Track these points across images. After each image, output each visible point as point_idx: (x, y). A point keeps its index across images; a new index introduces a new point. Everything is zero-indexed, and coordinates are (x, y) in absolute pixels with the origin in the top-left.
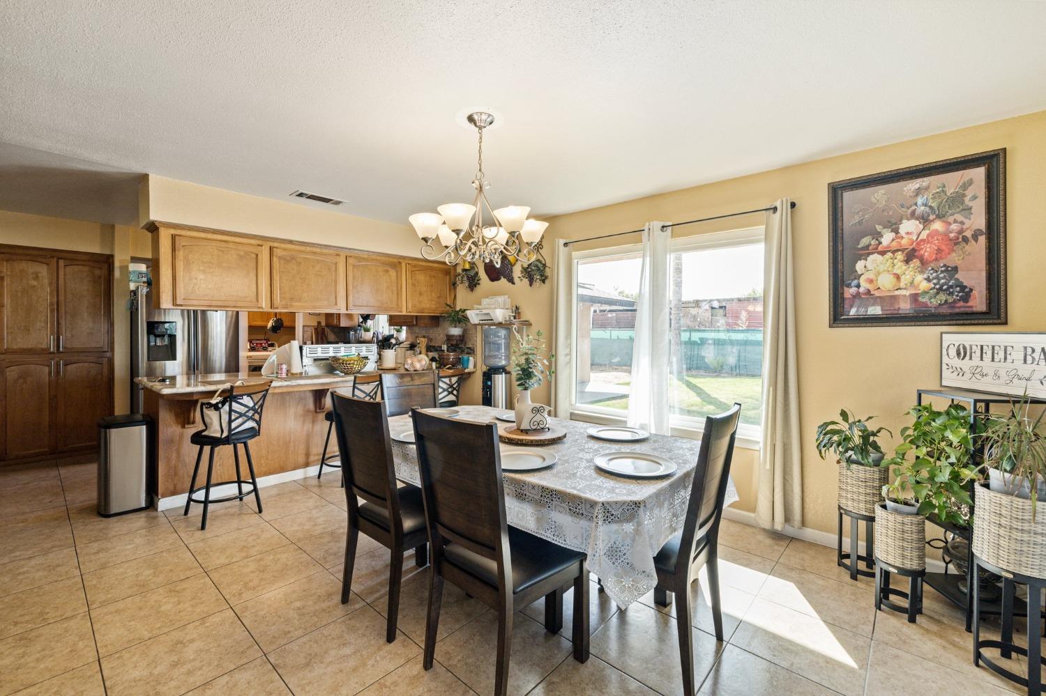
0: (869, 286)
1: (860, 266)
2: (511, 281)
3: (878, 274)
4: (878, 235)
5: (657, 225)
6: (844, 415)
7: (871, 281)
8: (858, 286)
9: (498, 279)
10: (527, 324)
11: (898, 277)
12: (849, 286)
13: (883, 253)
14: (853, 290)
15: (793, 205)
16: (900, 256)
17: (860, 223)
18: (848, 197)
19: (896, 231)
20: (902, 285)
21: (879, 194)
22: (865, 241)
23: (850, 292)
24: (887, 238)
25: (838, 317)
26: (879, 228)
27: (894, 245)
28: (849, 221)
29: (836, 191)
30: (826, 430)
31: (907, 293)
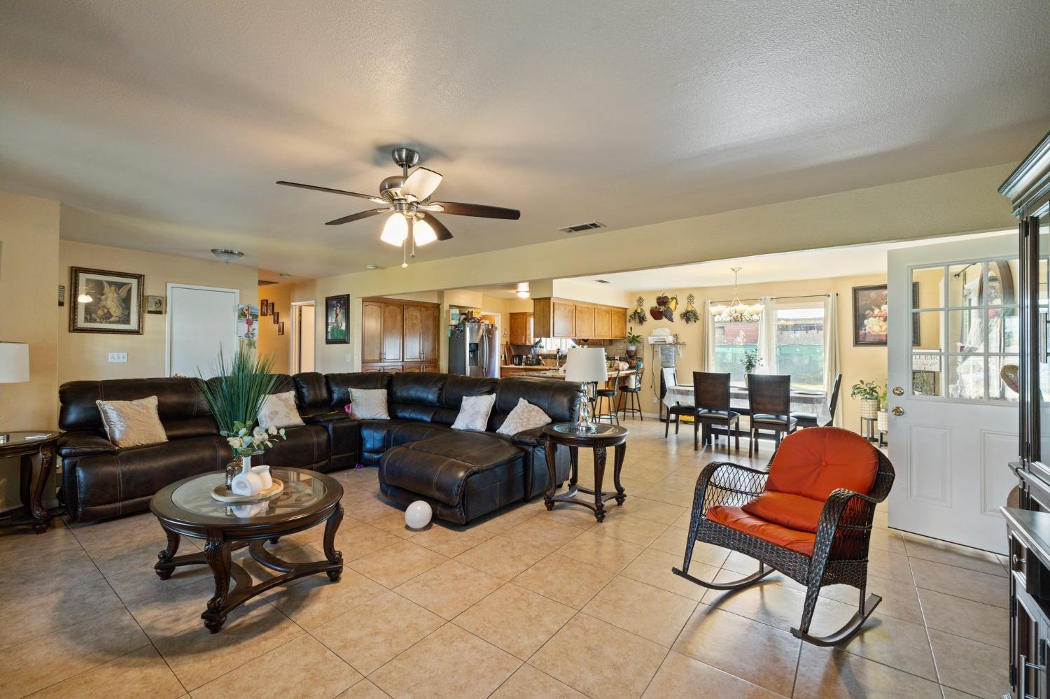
0: (869, 330)
1: (866, 322)
2: (671, 320)
3: (873, 325)
4: (873, 310)
5: (768, 298)
6: (862, 382)
7: (870, 328)
8: (865, 330)
9: (660, 318)
10: (684, 344)
11: (881, 327)
12: (861, 330)
13: (875, 317)
14: (863, 332)
15: (837, 295)
16: (882, 319)
17: (866, 304)
18: (861, 293)
19: (880, 309)
20: (883, 330)
21: (873, 294)
22: (867, 312)
23: (862, 332)
24: (877, 311)
25: (858, 341)
26: (873, 307)
27: (879, 314)
28: (862, 303)
29: (856, 291)
30: (855, 387)
31: (884, 333)
